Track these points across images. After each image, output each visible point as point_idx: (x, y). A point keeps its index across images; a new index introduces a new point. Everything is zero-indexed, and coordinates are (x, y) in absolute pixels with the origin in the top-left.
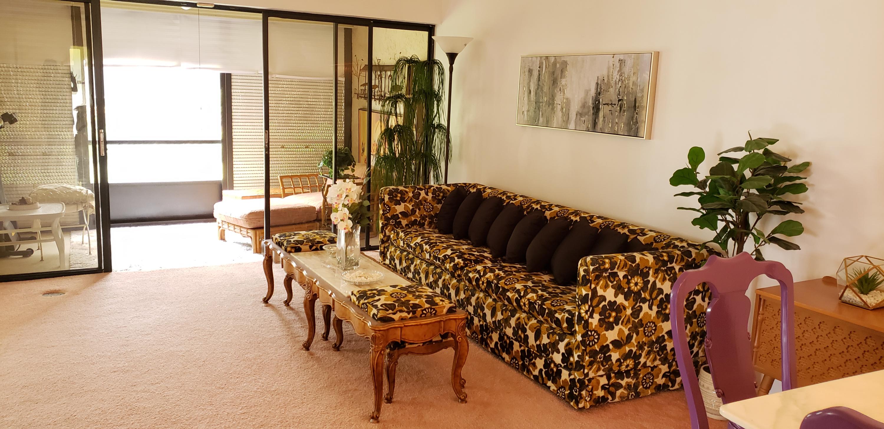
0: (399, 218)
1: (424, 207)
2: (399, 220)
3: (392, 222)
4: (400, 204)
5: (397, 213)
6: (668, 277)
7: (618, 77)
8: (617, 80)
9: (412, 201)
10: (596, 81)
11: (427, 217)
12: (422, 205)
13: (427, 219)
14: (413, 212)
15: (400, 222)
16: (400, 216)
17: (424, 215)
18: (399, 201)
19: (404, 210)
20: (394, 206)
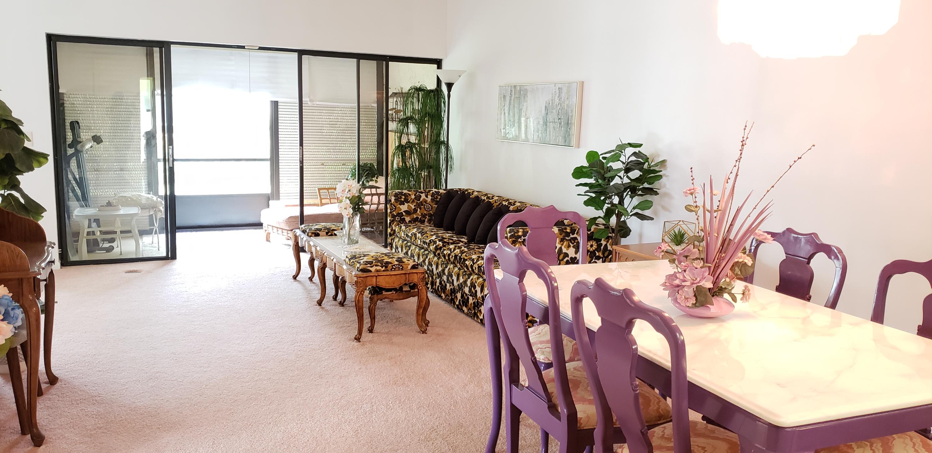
0: (403, 215)
1: (424, 207)
2: (403, 217)
3: (397, 219)
4: (404, 204)
5: (402, 211)
6: (572, 245)
7: (558, 101)
8: (558, 104)
9: (414, 202)
10: (545, 105)
11: (426, 215)
12: (422, 205)
13: (427, 217)
14: (415, 211)
15: (404, 219)
16: (404, 214)
17: (424, 213)
18: (403, 202)
19: (407, 210)
20: (399, 206)
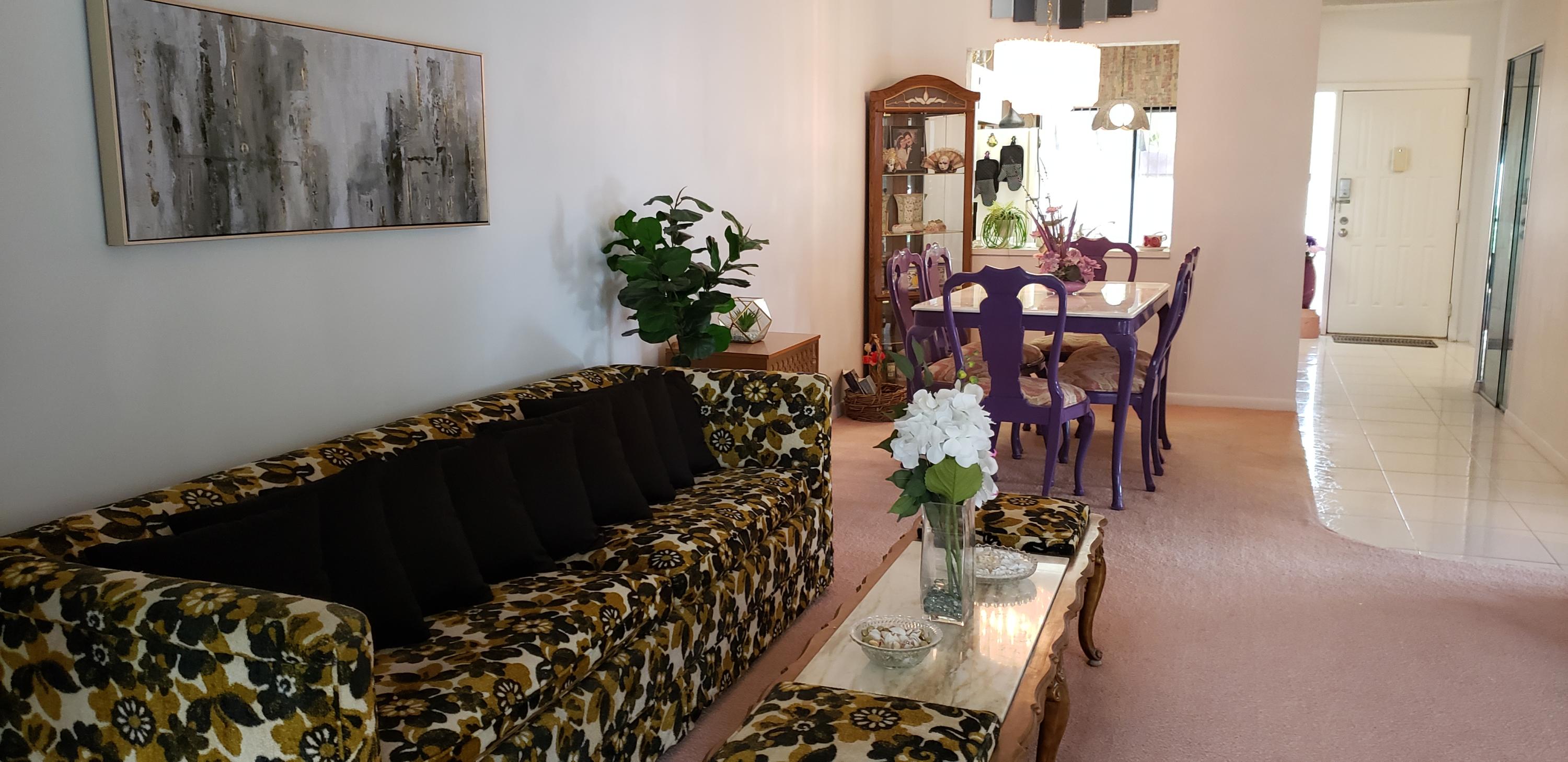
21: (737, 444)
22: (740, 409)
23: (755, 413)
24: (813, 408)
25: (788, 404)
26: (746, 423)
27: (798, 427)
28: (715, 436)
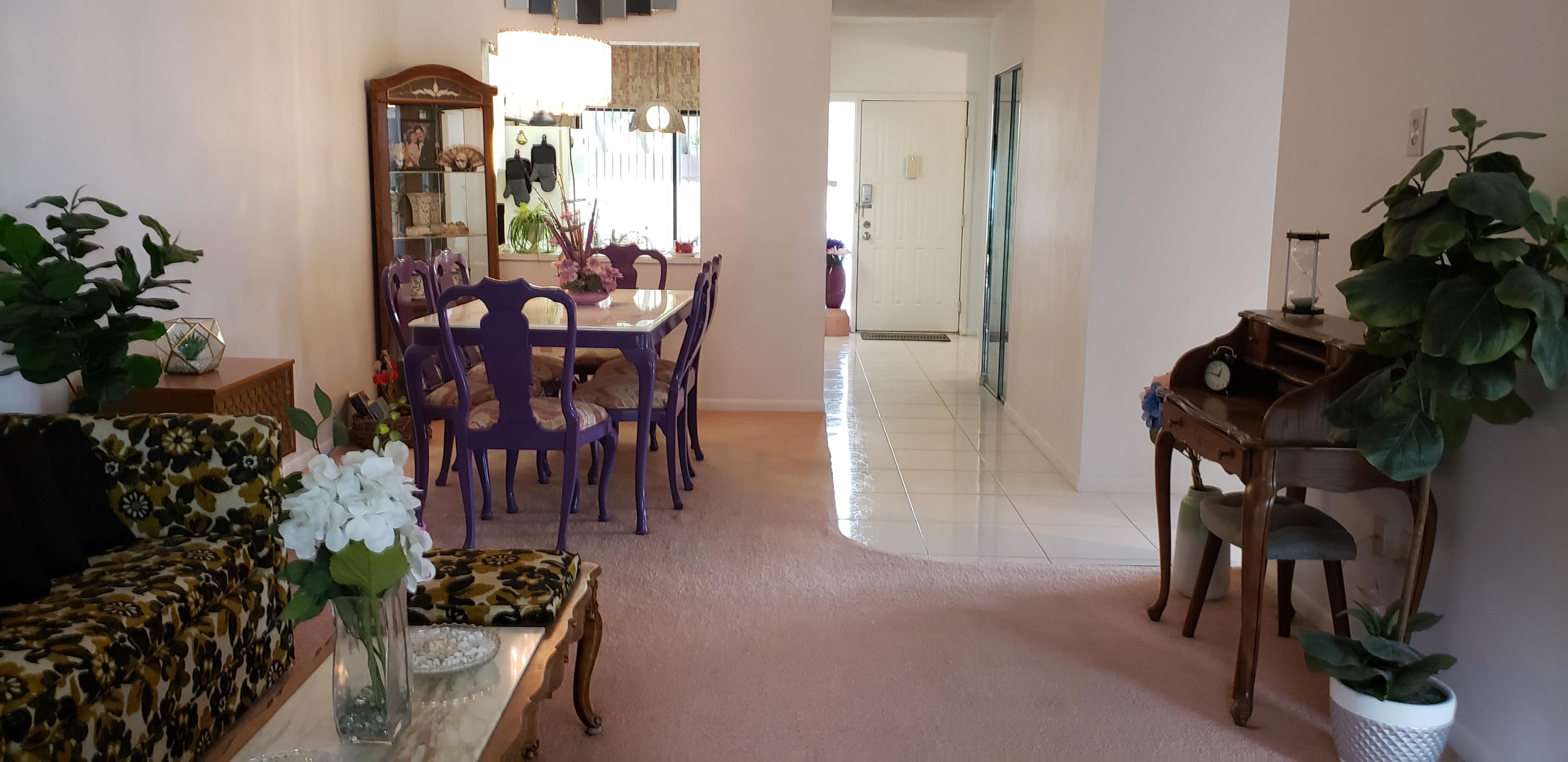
21: (156, 508)
22: (159, 464)
23: (178, 468)
24: (255, 458)
25: (221, 455)
26: (167, 481)
27: (236, 482)
28: (126, 500)
